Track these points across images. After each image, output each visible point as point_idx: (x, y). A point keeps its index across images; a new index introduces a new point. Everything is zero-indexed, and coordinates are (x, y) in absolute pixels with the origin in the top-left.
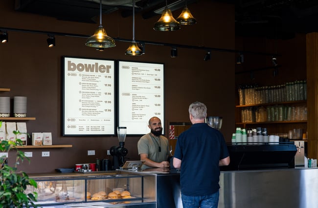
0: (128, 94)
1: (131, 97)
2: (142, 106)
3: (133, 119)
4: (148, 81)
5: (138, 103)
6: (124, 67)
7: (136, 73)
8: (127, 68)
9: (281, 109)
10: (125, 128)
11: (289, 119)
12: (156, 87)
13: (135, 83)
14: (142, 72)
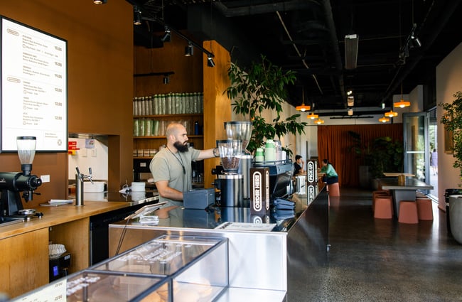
0: (18, 81)
1: (22, 85)
2: (38, 104)
3: (24, 124)
4: (45, 64)
5: (32, 98)
6: (10, 31)
7: (29, 46)
8: (15, 33)
9: (149, 122)
10: (35, 138)
11: (156, 134)
12: (56, 75)
13: (28, 64)
14: (38, 47)
